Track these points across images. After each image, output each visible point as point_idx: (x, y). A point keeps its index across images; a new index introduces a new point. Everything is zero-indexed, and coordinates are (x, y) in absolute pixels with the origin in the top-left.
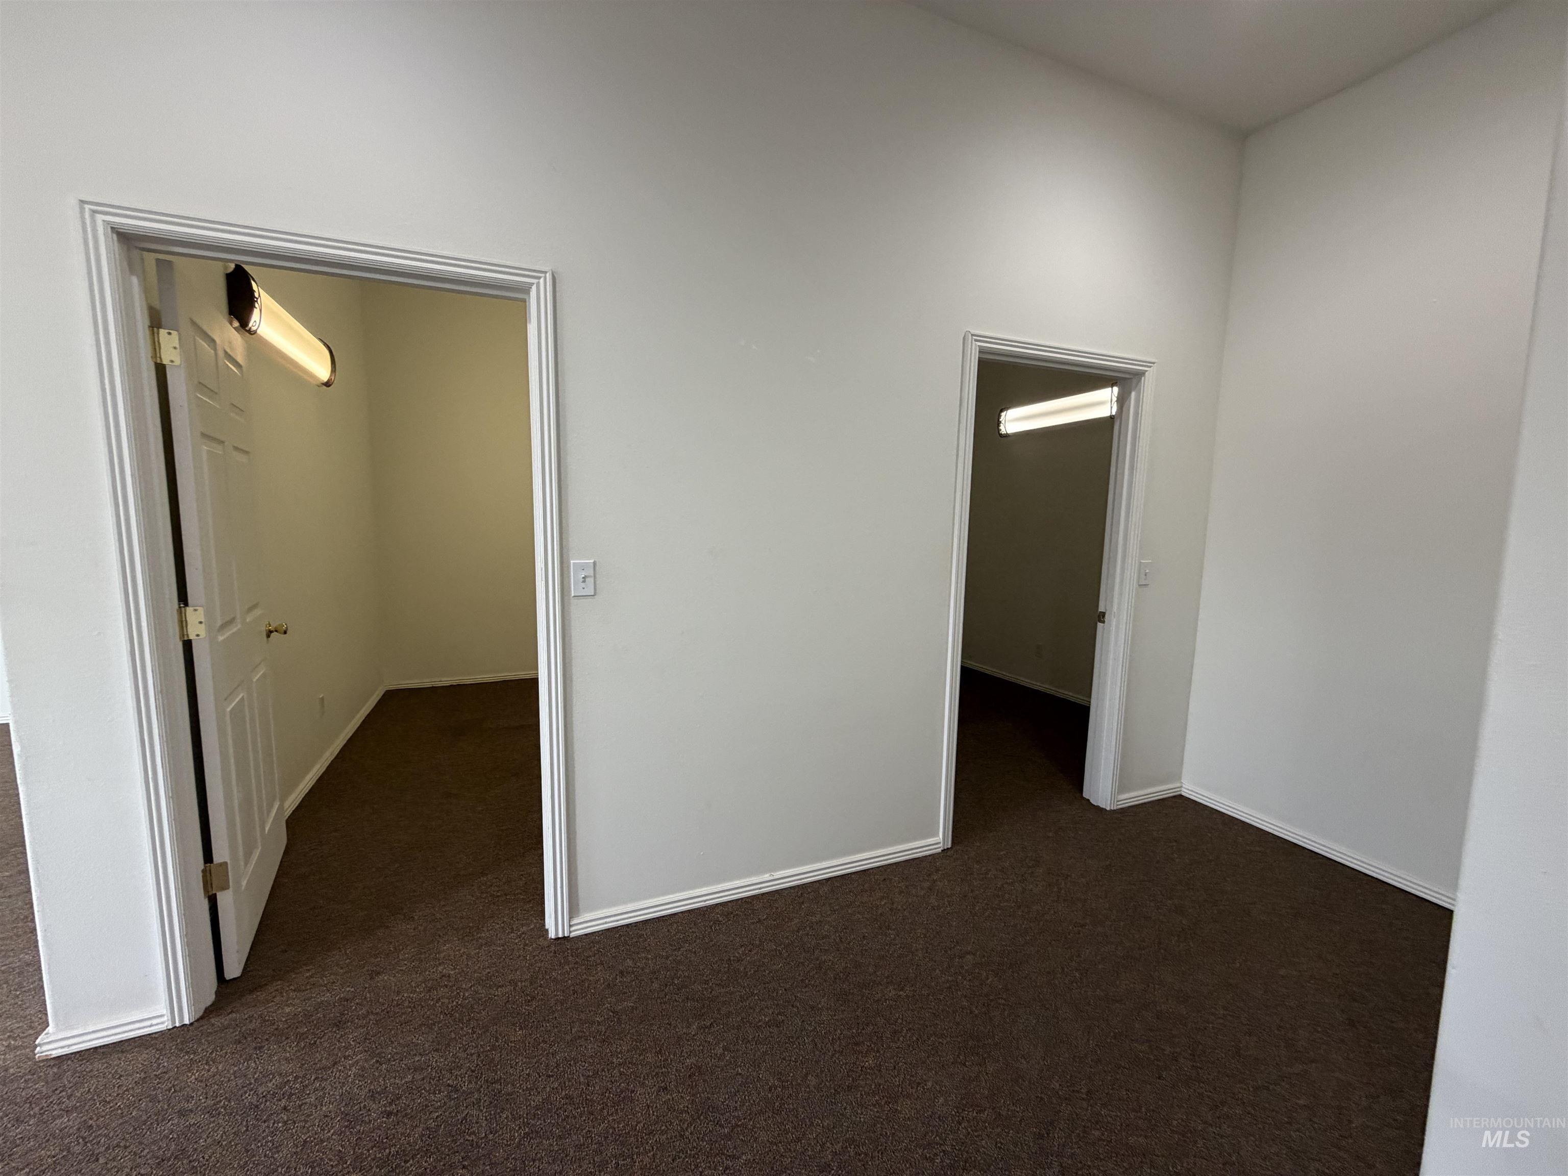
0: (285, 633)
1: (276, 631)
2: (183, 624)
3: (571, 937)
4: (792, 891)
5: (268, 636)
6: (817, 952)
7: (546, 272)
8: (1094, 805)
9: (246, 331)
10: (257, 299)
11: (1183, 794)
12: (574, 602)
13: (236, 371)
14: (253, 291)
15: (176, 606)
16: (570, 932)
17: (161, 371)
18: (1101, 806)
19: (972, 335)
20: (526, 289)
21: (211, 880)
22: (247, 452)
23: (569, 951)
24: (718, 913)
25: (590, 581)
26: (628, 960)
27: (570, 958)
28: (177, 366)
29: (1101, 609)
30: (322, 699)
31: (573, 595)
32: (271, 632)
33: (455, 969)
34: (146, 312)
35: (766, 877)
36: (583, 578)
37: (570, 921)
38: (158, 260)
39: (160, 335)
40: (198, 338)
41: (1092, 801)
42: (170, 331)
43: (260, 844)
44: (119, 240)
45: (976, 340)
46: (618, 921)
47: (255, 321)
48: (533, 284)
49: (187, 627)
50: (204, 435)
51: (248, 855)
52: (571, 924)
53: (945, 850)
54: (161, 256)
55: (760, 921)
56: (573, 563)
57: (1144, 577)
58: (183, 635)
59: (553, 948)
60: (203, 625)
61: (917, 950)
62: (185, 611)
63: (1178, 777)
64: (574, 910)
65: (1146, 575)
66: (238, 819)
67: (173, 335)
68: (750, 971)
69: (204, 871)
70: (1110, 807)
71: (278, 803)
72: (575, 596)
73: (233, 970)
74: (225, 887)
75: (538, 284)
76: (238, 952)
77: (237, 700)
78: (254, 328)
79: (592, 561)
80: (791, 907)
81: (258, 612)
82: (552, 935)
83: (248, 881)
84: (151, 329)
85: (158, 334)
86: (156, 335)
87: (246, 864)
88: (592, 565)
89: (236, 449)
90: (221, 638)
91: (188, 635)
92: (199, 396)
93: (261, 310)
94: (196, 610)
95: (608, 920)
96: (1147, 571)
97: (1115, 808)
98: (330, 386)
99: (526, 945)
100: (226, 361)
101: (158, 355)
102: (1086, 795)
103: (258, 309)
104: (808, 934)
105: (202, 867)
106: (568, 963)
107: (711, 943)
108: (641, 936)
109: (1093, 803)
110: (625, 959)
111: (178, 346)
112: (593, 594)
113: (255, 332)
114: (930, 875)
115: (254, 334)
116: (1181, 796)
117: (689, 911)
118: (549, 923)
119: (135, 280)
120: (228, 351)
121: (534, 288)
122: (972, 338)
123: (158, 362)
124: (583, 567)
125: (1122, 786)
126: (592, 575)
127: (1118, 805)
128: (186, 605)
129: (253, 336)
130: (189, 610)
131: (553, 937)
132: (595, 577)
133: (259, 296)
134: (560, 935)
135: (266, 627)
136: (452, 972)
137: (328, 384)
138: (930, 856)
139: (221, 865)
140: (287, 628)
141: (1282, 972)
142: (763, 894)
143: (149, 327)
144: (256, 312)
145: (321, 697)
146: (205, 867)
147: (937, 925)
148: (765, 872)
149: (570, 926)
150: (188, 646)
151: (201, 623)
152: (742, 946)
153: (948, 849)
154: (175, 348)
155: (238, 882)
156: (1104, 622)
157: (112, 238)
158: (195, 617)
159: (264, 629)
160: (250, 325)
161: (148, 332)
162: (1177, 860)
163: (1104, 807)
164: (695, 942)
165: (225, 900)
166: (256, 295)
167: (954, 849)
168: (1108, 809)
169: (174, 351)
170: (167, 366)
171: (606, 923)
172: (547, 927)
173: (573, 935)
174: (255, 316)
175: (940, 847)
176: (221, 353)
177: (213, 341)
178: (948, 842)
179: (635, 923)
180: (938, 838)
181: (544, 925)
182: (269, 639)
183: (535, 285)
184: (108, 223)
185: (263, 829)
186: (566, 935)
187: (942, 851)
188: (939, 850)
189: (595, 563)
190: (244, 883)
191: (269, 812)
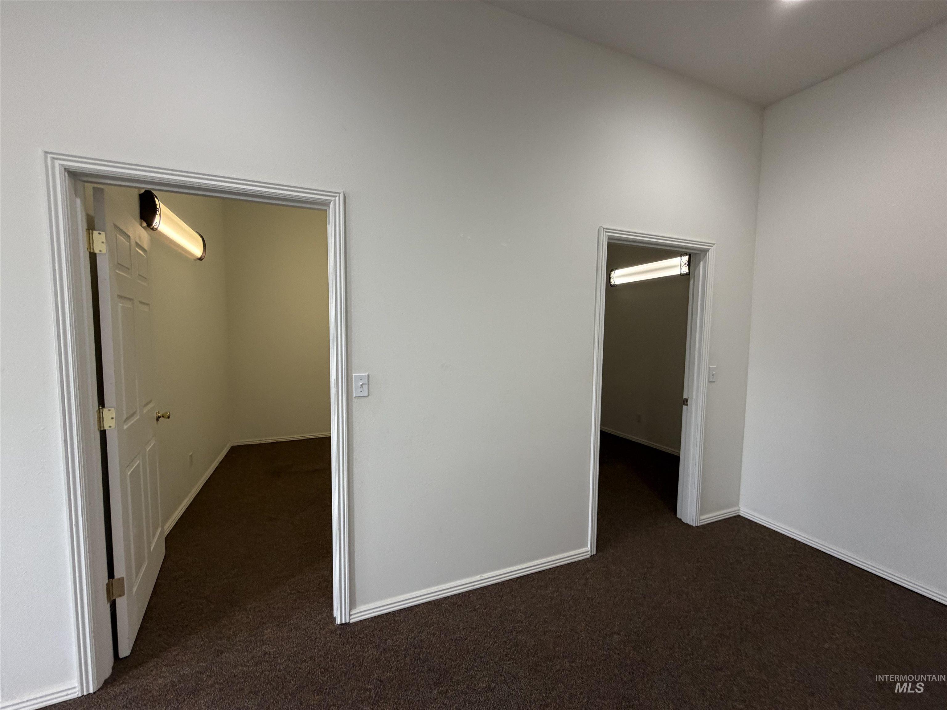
0: (169, 417)
1: (163, 417)
2: (100, 419)
3: (350, 622)
4: (495, 587)
5: (158, 420)
6: (514, 633)
7: (339, 193)
8: (685, 523)
9: (151, 228)
10: (158, 209)
11: (741, 514)
12: (355, 400)
13: (143, 254)
14: (156, 205)
15: (97, 408)
16: (350, 620)
17: (93, 257)
18: (689, 524)
19: (604, 228)
20: (327, 204)
21: (112, 589)
22: (148, 304)
23: (349, 634)
24: (447, 604)
25: (365, 387)
26: (389, 640)
27: (350, 639)
28: (104, 254)
29: (685, 396)
30: (191, 455)
31: (354, 396)
32: (159, 417)
33: (273, 648)
34: (85, 220)
35: (478, 577)
36: (361, 385)
37: (350, 612)
38: (94, 188)
39: (93, 235)
40: (118, 235)
41: (683, 520)
42: (101, 232)
43: (146, 560)
44: (69, 176)
45: (606, 232)
46: (381, 611)
47: (156, 223)
48: (332, 200)
49: (103, 422)
50: (120, 297)
51: (139, 567)
52: (351, 614)
53: (592, 556)
54: (95, 185)
55: (475, 610)
56: (355, 376)
57: (712, 377)
58: (101, 427)
59: (338, 632)
60: (114, 420)
61: (581, 631)
62: (103, 411)
63: (737, 503)
64: (352, 604)
65: (713, 375)
66: (132, 546)
67: (102, 235)
68: (471, 648)
69: (108, 585)
70: (695, 524)
71: (160, 529)
72: (355, 397)
73: (125, 651)
74: (122, 594)
75: (335, 201)
76: (128, 638)
77: (136, 465)
78: (156, 227)
79: (367, 374)
80: (495, 599)
81: (151, 405)
82: (338, 622)
83: (137, 588)
84: (88, 231)
85: (92, 234)
86: (91, 235)
87: (136, 576)
88: (367, 376)
89: (141, 302)
90: (125, 427)
91: (103, 427)
92: (118, 271)
93: (160, 216)
94: (109, 410)
95: (375, 610)
96: (714, 373)
97: (698, 525)
98: (202, 260)
99: (321, 629)
100: (137, 249)
101: (92, 247)
102: (679, 515)
103: (159, 215)
104: (507, 620)
105: (107, 582)
106: (348, 642)
107: (444, 627)
108: (396, 622)
109: (684, 521)
110: (386, 640)
111: (105, 241)
112: (367, 395)
113: (156, 229)
114: (583, 574)
115: (155, 230)
116: (739, 516)
117: (427, 603)
118: (336, 613)
119: (78, 201)
120: (138, 242)
121: (332, 203)
122: (603, 230)
123: (92, 251)
124: (361, 378)
125: (703, 510)
126: (367, 383)
127: (700, 523)
128: (103, 406)
129: (155, 232)
130: (105, 410)
131: (339, 623)
132: (368, 384)
133: (160, 207)
134: (343, 622)
135: (157, 414)
136: (272, 651)
137: (201, 259)
138: (583, 560)
139: (119, 579)
140: (170, 415)
141: (826, 646)
142: (476, 590)
143: (86, 230)
144: (157, 217)
145: (190, 454)
146: (109, 581)
147: (592, 612)
148: (477, 574)
149: (350, 615)
150: (103, 434)
151: (112, 418)
152: (464, 629)
153: (594, 555)
154: (103, 242)
155: (131, 590)
156: (687, 405)
157: (65, 174)
158: (109, 415)
159: (155, 415)
160: (153, 225)
161: (85, 233)
162: (744, 562)
163: (691, 524)
164: (433, 625)
165: (121, 603)
166: (158, 207)
167: (598, 555)
168: (694, 525)
169: (102, 244)
170: (97, 255)
171: (374, 612)
172: (334, 616)
173: (352, 621)
174: (157, 219)
175: (589, 554)
176: (133, 243)
177: (129, 237)
178: (593, 551)
179: (393, 612)
180: (587, 548)
181: (332, 614)
182: (158, 422)
183: (333, 201)
184: (62, 165)
185: (149, 547)
186: (347, 622)
187: (590, 556)
188: (588, 556)
189: (368, 375)
190: (135, 589)
191: (154, 535)
